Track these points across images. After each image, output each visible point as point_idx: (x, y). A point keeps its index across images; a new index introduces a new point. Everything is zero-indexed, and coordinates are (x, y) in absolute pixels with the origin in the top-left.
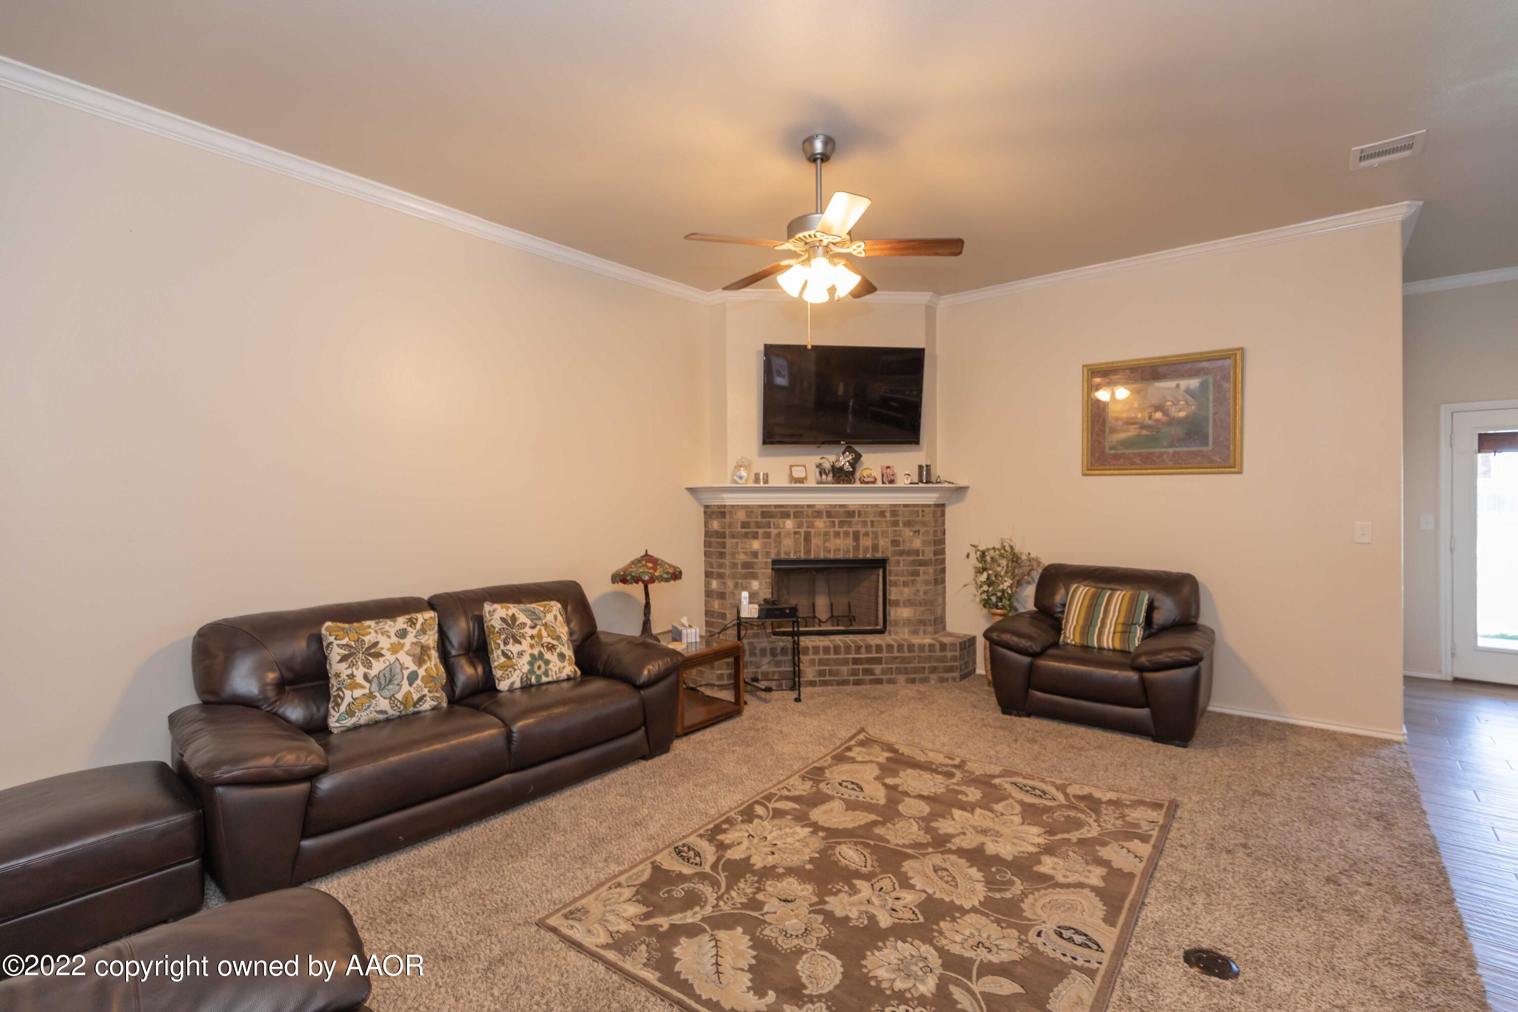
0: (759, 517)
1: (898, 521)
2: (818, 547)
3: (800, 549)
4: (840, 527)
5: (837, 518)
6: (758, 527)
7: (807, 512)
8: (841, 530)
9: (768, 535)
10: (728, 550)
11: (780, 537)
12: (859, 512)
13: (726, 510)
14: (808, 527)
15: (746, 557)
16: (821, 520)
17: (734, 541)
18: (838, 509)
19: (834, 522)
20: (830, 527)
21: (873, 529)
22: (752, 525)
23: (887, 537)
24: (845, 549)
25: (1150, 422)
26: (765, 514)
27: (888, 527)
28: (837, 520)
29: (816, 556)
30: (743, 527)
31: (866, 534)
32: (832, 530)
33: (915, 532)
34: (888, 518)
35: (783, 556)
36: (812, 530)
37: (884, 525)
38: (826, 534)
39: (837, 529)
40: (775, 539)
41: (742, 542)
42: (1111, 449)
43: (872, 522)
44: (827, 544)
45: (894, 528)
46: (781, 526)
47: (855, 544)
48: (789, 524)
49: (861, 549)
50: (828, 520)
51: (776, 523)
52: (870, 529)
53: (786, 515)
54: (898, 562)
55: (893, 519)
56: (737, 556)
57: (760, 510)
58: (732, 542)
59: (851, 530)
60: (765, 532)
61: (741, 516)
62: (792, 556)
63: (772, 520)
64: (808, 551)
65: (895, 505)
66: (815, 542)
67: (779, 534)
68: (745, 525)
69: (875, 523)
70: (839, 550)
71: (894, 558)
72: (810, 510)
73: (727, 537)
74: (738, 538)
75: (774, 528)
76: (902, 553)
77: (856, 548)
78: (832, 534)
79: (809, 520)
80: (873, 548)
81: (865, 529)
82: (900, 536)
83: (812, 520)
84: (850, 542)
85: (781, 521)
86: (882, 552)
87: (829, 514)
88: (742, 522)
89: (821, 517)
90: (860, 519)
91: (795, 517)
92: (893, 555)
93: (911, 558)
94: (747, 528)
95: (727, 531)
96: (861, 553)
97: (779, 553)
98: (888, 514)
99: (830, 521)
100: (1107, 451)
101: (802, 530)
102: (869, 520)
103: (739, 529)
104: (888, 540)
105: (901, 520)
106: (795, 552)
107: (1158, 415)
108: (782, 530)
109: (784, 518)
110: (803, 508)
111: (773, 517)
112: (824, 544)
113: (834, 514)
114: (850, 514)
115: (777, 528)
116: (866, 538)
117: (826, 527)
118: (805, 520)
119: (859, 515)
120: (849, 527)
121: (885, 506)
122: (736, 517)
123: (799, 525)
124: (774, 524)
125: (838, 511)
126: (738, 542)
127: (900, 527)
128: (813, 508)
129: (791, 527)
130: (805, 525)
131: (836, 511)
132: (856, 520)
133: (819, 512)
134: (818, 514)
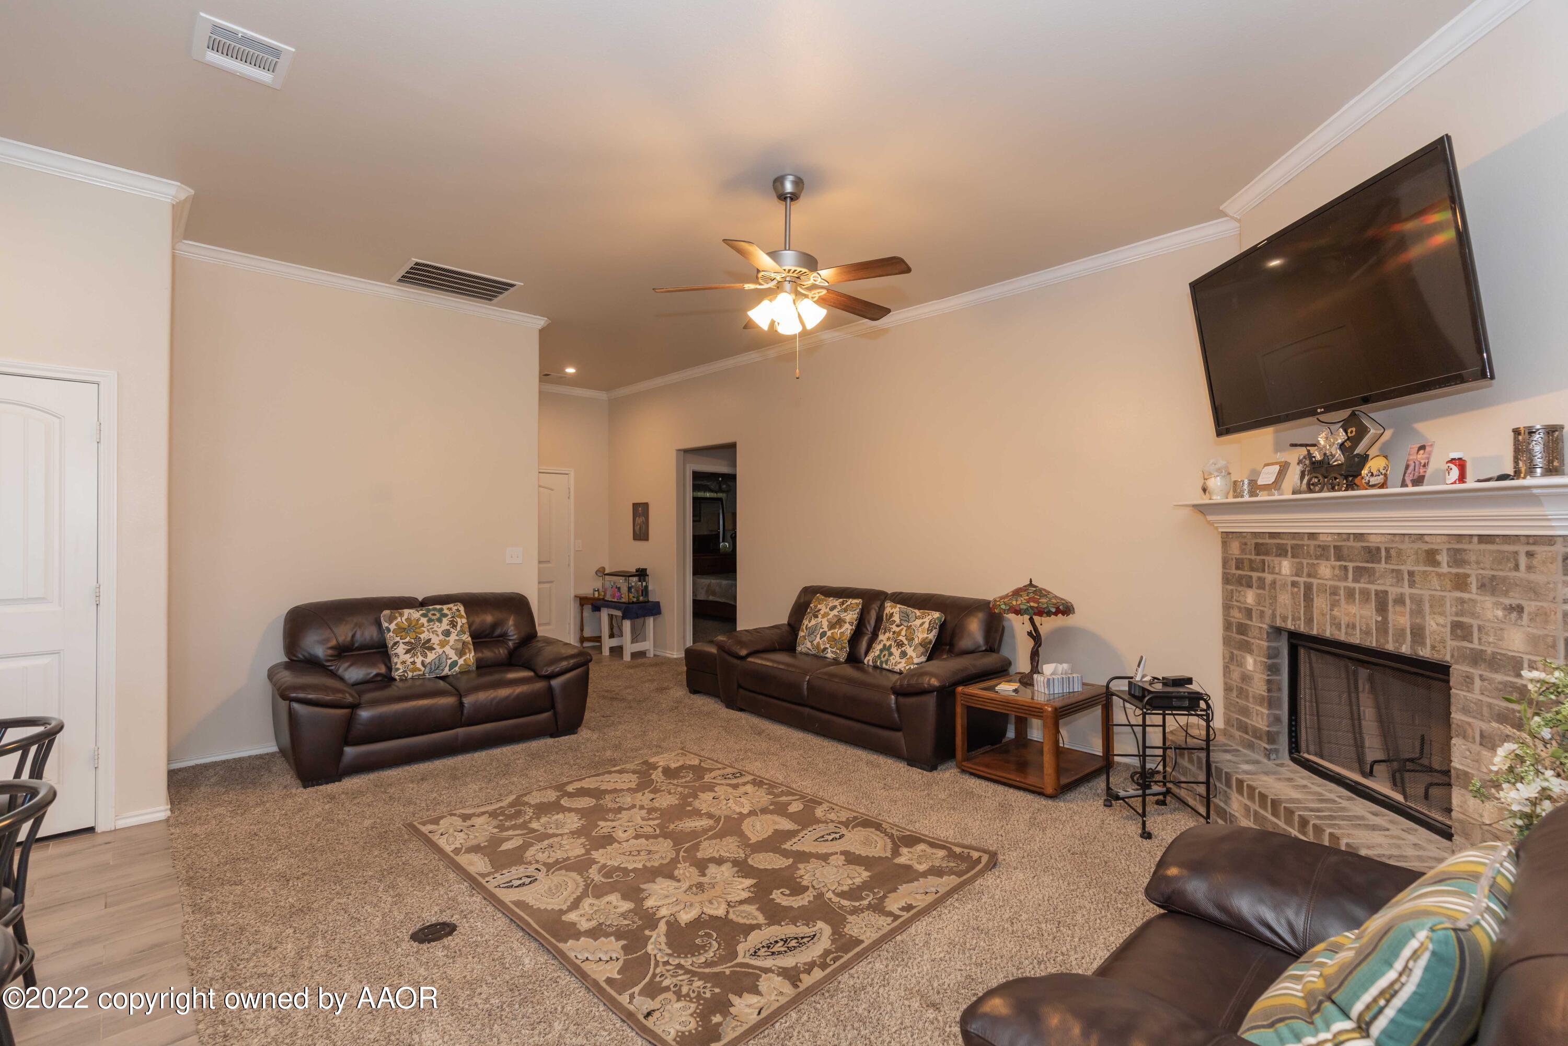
0: (1253, 552)
1: (1467, 576)
2: (1323, 615)
3: (1299, 613)
4: (1355, 580)
5: (1351, 561)
6: (1253, 569)
7: (1308, 546)
8: (1358, 586)
9: (1261, 583)
11: (1275, 589)
12: (1387, 550)
14: (1309, 575)
15: (1239, 616)
16: (1328, 563)
18: (1351, 543)
19: (1346, 568)
20: (1340, 579)
21: (1413, 591)
22: (1247, 565)
23: (1442, 614)
24: (1364, 628)
26: (1260, 549)
27: (1444, 589)
28: (1350, 565)
31: (1400, 601)
32: (1342, 584)
33: (1510, 608)
34: (1445, 569)
35: (1281, 623)
36: (1315, 582)
37: (1435, 582)
38: (1335, 591)
39: (1350, 584)
40: (1270, 590)
43: (1412, 573)
44: (1336, 612)
45: (1458, 594)
46: (1278, 570)
47: (1380, 619)
48: (1286, 566)
49: (1391, 632)
50: (1338, 563)
51: (1271, 564)
52: (1407, 590)
53: (1282, 552)
55: (1454, 570)
56: (1230, 612)
57: (1255, 541)
59: (1373, 587)
60: (1260, 578)
62: (1291, 624)
63: (1267, 558)
64: (1309, 619)
65: (1459, 536)
66: (1320, 603)
67: (1274, 582)
69: (1418, 578)
71: (1465, 667)
75: (1269, 573)
77: (1383, 627)
78: (1343, 592)
79: (1311, 561)
80: (1414, 634)
81: (1399, 590)
82: (1473, 615)
83: (1315, 562)
84: (1372, 614)
85: (1277, 560)
86: (1435, 649)
87: (1340, 553)
89: (1328, 559)
90: (1388, 566)
91: (1293, 557)
96: (1390, 639)
98: (1443, 558)
99: (1340, 566)
101: (1301, 580)
104: (1446, 621)
105: (1473, 574)
108: (1277, 577)
109: (1279, 555)
110: (1302, 539)
111: (1267, 553)
112: (1332, 610)
113: (1345, 552)
114: (1372, 554)
115: (1273, 573)
116: (1398, 608)
117: (1334, 577)
118: (1305, 562)
119: (1388, 557)
120: (1371, 582)
121: (1439, 540)
122: (1231, 552)
123: (1297, 569)
124: (1268, 566)
125: (1352, 547)
126: (1232, 590)
127: (1472, 593)
128: (1316, 539)
129: (1288, 573)
130: (1305, 570)
131: (1349, 547)
132: (1382, 566)
133: (1324, 548)
134: (1323, 552)
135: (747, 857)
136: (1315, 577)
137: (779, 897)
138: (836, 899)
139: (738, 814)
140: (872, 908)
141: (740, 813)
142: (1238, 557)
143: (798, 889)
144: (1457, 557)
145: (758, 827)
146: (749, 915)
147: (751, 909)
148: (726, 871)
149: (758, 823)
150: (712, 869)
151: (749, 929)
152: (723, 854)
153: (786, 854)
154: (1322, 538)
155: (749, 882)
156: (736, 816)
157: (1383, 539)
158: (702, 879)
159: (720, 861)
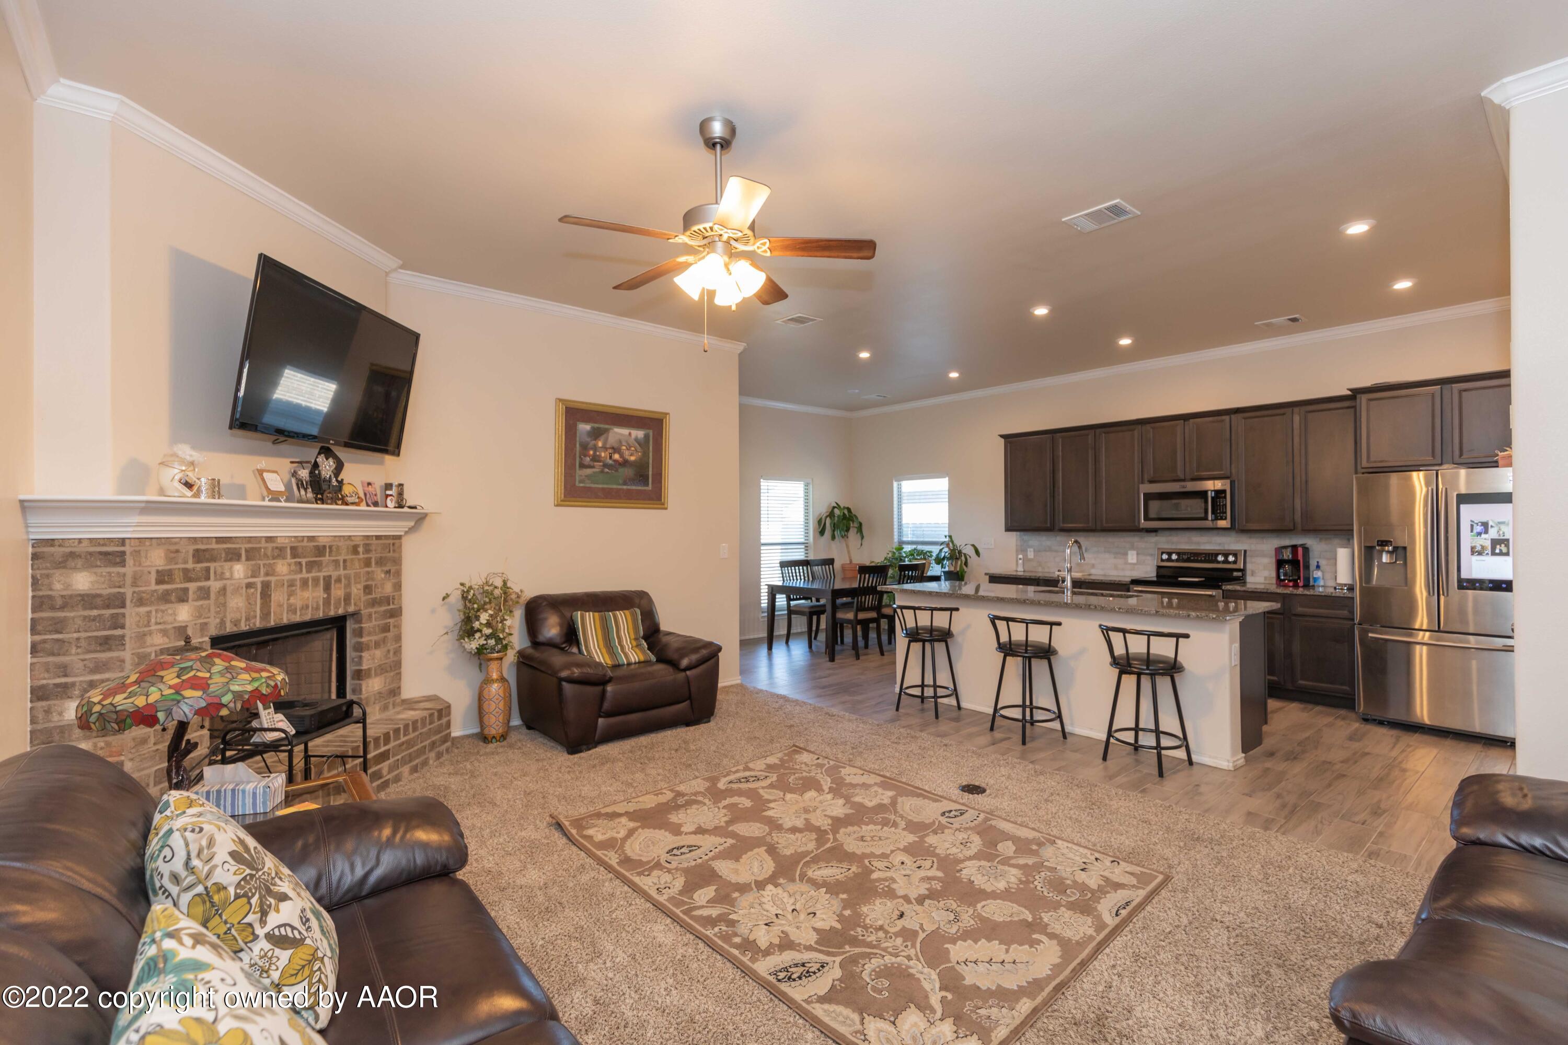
0: (191, 560)
1: (371, 558)
2: (280, 606)
3: (255, 611)
4: (308, 571)
5: (305, 557)
6: (190, 580)
7: (265, 548)
8: (310, 575)
9: (204, 594)
10: (129, 632)
11: (225, 594)
12: (331, 548)
13: (127, 549)
14: (267, 574)
15: (167, 640)
16: (285, 562)
17: (143, 610)
18: (305, 543)
19: (300, 563)
20: (296, 573)
21: (346, 572)
22: (178, 576)
23: (360, 582)
25: (610, 462)
26: (199, 555)
27: (361, 568)
28: (304, 561)
29: (278, 621)
30: (159, 582)
31: (339, 580)
32: (298, 576)
33: (388, 572)
34: (361, 555)
35: (229, 629)
36: (273, 579)
37: (357, 565)
38: (291, 584)
39: (305, 575)
40: (217, 599)
41: (157, 611)
42: (581, 482)
43: (345, 561)
44: (292, 600)
45: (366, 569)
46: (227, 575)
47: (325, 596)
48: (239, 570)
49: (332, 602)
50: (294, 560)
51: (219, 570)
53: (233, 556)
54: (370, 616)
55: (366, 556)
56: (149, 640)
57: (191, 548)
58: (137, 614)
59: (321, 575)
60: (200, 589)
61: (157, 559)
62: (244, 627)
63: (212, 565)
64: (266, 615)
65: (368, 537)
66: (278, 597)
67: (224, 589)
68: (163, 577)
69: (348, 564)
70: (307, 607)
71: (367, 611)
72: (270, 545)
73: (128, 603)
74: (152, 603)
75: (216, 580)
76: (374, 603)
77: (327, 602)
78: (298, 583)
79: (267, 562)
80: (345, 600)
81: (337, 573)
82: (373, 579)
83: (272, 562)
84: (320, 594)
85: (227, 565)
86: (355, 604)
87: (295, 552)
88: (158, 572)
89: (284, 558)
90: (332, 558)
91: (248, 559)
92: (366, 608)
93: (383, 608)
94: (168, 583)
95: (128, 592)
96: (332, 608)
97: (223, 622)
98: (361, 549)
99: (296, 563)
100: (577, 484)
101: (258, 581)
102: (341, 558)
103: (153, 587)
104: (360, 586)
105: (373, 556)
106: (247, 619)
107: (616, 456)
108: (228, 582)
109: (231, 560)
110: (260, 542)
111: (213, 559)
112: (288, 599)
113: (300, 550)
114: (320, 550)
115: (222, 579)
116: (337, 585)
117: (291, 572)
118: (261, 563)
119: (331, 552)
120: (320, 571)
121: (358, 539)
122: (148, 563)
123: (253, 571)
124: (215, 573)
125: (306, 547)
126: (149, 612)
127: (373, 568)
128: (274, 542)
129: (242, 576)
130: (262, 571)
131: (303, 547)
132: (327, 558)
133: (281, 549)
134: (280, 552)
135: (770, 834)
136: (272, 575)
137: (746, 803)
138: (706, 801)
139: (780, 885)
140: (683, 795)
141: (776, 885)
142: (160, 568)
143: (732, 807)
144: (367, 550)
145: (756, 864)
146: (770, 794)
147: (766, 796)
148: (788, 823)
149: (756, 870)
150: (800, 823)
151: (771, 786)
152: (792, 836)
153: (734, 835)
154: (279, 540)
155: (770, 813)
156: (781, 881)
157: (329, 539)
158: (807, 816)
159: (794, 830)
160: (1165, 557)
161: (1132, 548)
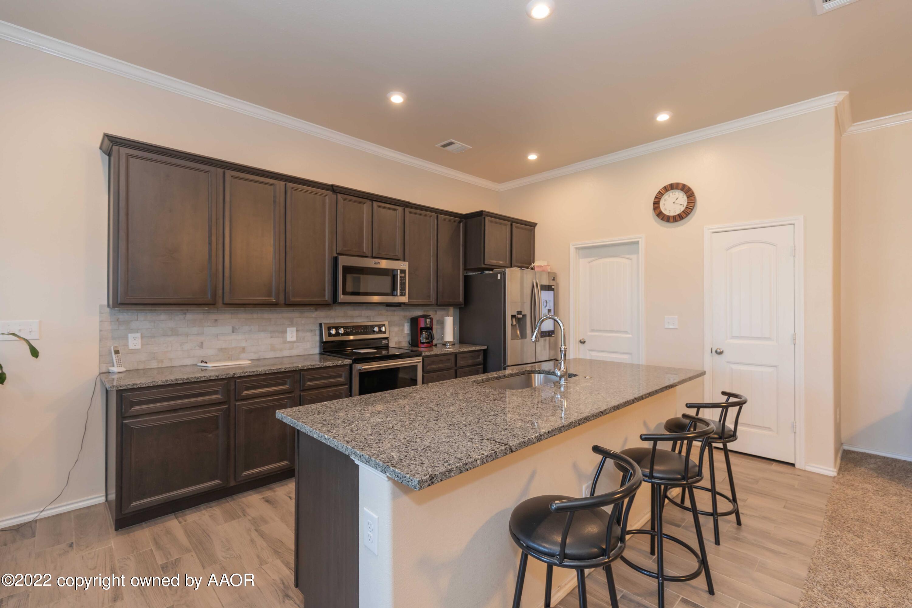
160: (333, 332)
161: (292, 325)
